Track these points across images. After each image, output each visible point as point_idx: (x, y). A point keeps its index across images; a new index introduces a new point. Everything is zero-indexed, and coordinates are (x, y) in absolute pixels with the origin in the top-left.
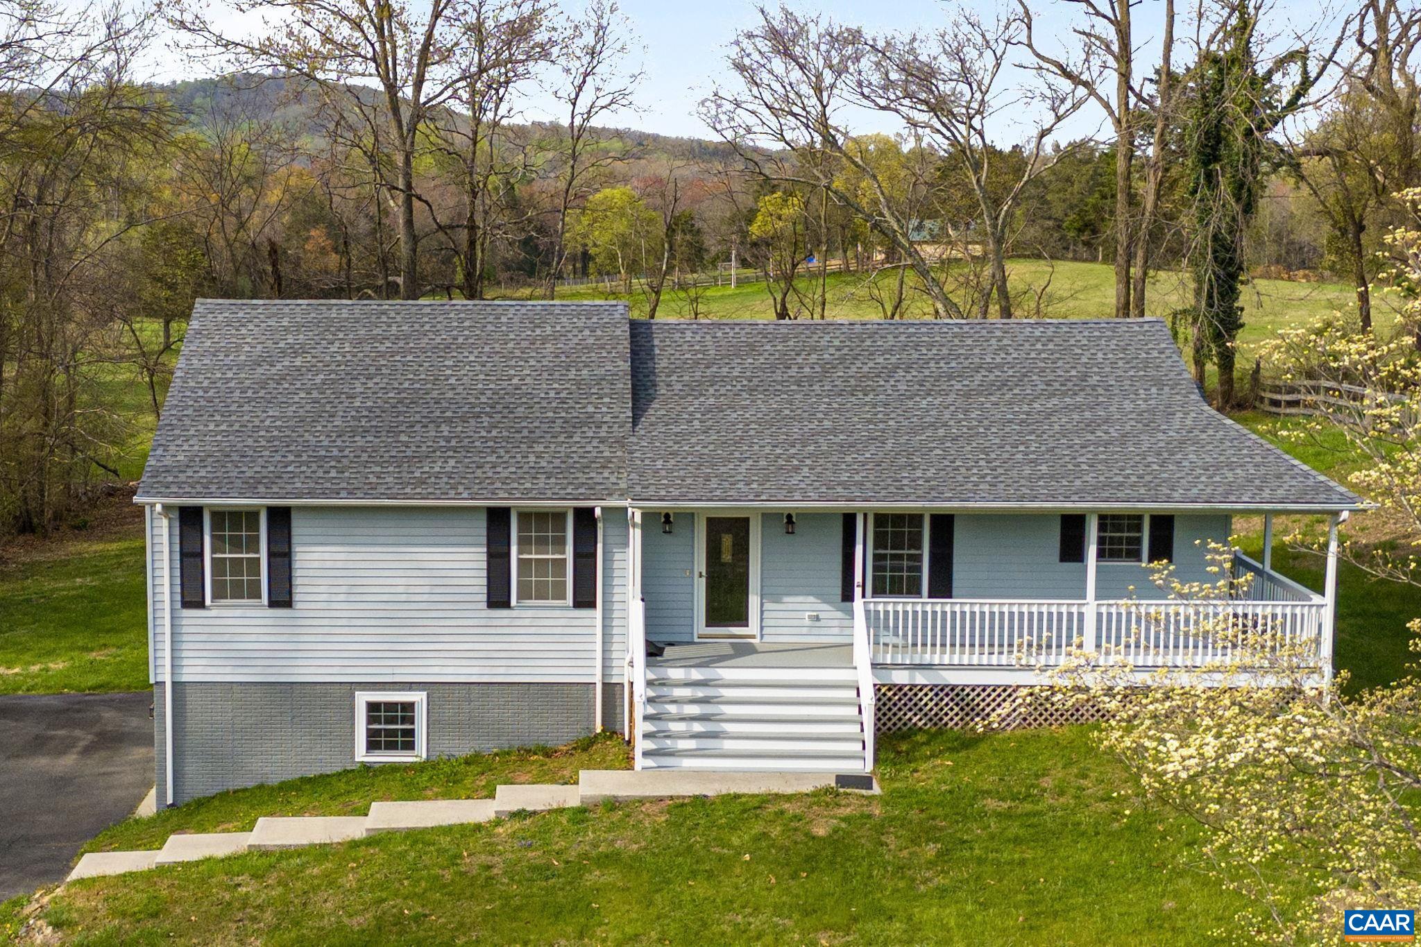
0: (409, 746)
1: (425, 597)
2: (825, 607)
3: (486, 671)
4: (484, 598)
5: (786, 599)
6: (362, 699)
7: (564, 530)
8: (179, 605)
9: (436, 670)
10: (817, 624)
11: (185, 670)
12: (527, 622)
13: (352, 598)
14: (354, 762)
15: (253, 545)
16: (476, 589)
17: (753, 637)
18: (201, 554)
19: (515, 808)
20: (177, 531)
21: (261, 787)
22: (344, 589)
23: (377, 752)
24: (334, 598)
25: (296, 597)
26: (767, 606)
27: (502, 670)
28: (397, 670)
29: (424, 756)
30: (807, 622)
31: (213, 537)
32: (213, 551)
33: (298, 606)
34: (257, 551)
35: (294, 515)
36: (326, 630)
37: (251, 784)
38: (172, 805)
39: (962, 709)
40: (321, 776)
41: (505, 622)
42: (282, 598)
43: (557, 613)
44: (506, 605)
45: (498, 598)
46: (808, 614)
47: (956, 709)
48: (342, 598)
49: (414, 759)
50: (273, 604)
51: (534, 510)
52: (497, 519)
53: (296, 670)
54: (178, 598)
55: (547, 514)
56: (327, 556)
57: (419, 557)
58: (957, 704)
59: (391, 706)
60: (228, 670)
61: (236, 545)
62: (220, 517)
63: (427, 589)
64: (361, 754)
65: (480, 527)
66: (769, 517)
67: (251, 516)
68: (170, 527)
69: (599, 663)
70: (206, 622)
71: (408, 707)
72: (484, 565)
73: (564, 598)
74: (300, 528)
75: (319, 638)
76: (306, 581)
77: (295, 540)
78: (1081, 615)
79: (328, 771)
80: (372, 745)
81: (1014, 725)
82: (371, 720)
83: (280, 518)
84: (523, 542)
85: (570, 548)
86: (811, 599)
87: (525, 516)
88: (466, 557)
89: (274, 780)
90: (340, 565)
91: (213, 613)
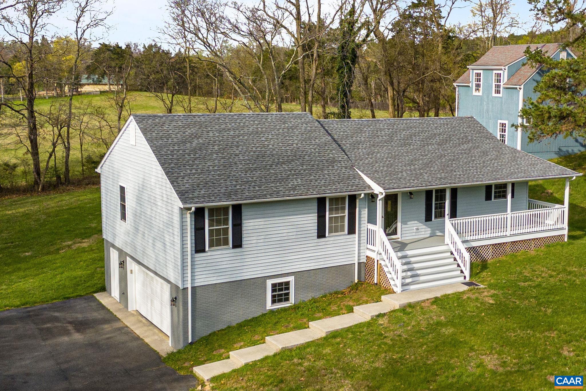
0: (287, 299)
1: (294, 237)
2: (421, 224)
3: (317, 264)
4: (316, 234)
5: (409, 223)
6: (269, 283)
7: (345, 204)
8: (194, 252)
9: (298, 266)
10: (418, 231)
11: (196, 281)
12: (331, 242)
13: (266, 240)
14: (266, 310)
15: (226, 222)
16: (313, 231)
17: (399, 238)
18: (204, 229)
19: (377, 313)
20: (193, 219)
21: (229, 327)
22: (263, 237)
23: (275, 304)
24: (259, 241)
25: (243, 243)
26: (403, 226)
27: (322, 263)
28: (283, 269)
29: (293, 303)
30: (415, 231)
31: (209, 220)
32: (209, 226)
33: (244, 246)
34: (227, 224)
35: (243, 207)
36: (255, 255)
37: (224, 327)
38: (191, 343)
39: (476, 255)
40: (253, 318)
41: (323, 243)
42: (238, 244)
43: (342, 237)
44: (324, 236)
45: (321, 234)
46: (415, 228)
47: (475, 255)
48: (262, 241)
49: (290, 305)
50: (234, 247)
51: (334, 197)
52: (321, 202)
53: (243, 274)
54: (194, 249)
55: (339, 198)
56: (256, 224)
57: (291, 220)
58: (475, 254)
59: (281, 284)
60: (215, 278)
61: (219, 223)
62: (213, 211)
63: (295, 233)
64: (269, 306)
65: (315, 206)
66: (404, 193)
67: (225, 209)
68: (191, 217)
69: (356, 255)
70: (206, 258)
71: (288, 283)
72: (316, 221)
73: (344, 231)
74: (245, 213)
75: (253, 259)
76: (248, 235)
77: (243, 218)
78: (507, 218)
79: (256, 315)
80: (274, 302)
81: (490, 258)
82: (273, 291)
83: (237, 209)
84: (331, 210)
85: (347, 211)
86: (416, 222)
87: (331, 199)
88: (309, 218)
89: (234, 324)
90: (261, 227)
91: (209, 254)
